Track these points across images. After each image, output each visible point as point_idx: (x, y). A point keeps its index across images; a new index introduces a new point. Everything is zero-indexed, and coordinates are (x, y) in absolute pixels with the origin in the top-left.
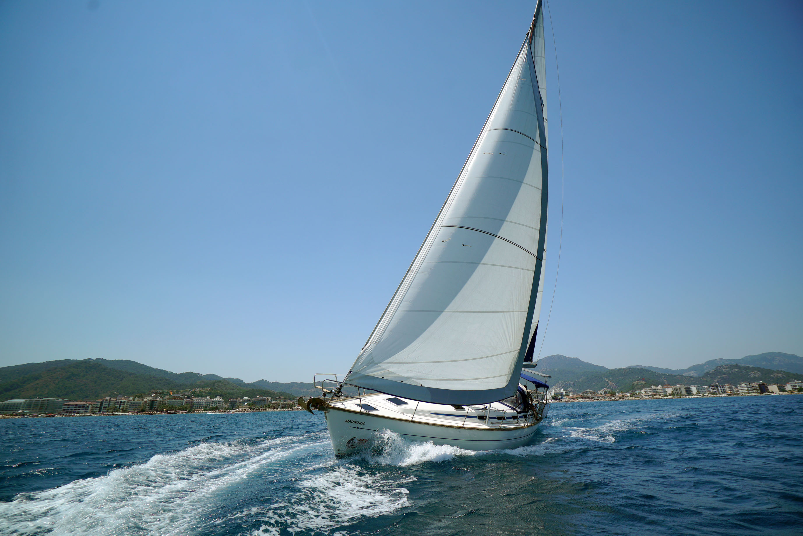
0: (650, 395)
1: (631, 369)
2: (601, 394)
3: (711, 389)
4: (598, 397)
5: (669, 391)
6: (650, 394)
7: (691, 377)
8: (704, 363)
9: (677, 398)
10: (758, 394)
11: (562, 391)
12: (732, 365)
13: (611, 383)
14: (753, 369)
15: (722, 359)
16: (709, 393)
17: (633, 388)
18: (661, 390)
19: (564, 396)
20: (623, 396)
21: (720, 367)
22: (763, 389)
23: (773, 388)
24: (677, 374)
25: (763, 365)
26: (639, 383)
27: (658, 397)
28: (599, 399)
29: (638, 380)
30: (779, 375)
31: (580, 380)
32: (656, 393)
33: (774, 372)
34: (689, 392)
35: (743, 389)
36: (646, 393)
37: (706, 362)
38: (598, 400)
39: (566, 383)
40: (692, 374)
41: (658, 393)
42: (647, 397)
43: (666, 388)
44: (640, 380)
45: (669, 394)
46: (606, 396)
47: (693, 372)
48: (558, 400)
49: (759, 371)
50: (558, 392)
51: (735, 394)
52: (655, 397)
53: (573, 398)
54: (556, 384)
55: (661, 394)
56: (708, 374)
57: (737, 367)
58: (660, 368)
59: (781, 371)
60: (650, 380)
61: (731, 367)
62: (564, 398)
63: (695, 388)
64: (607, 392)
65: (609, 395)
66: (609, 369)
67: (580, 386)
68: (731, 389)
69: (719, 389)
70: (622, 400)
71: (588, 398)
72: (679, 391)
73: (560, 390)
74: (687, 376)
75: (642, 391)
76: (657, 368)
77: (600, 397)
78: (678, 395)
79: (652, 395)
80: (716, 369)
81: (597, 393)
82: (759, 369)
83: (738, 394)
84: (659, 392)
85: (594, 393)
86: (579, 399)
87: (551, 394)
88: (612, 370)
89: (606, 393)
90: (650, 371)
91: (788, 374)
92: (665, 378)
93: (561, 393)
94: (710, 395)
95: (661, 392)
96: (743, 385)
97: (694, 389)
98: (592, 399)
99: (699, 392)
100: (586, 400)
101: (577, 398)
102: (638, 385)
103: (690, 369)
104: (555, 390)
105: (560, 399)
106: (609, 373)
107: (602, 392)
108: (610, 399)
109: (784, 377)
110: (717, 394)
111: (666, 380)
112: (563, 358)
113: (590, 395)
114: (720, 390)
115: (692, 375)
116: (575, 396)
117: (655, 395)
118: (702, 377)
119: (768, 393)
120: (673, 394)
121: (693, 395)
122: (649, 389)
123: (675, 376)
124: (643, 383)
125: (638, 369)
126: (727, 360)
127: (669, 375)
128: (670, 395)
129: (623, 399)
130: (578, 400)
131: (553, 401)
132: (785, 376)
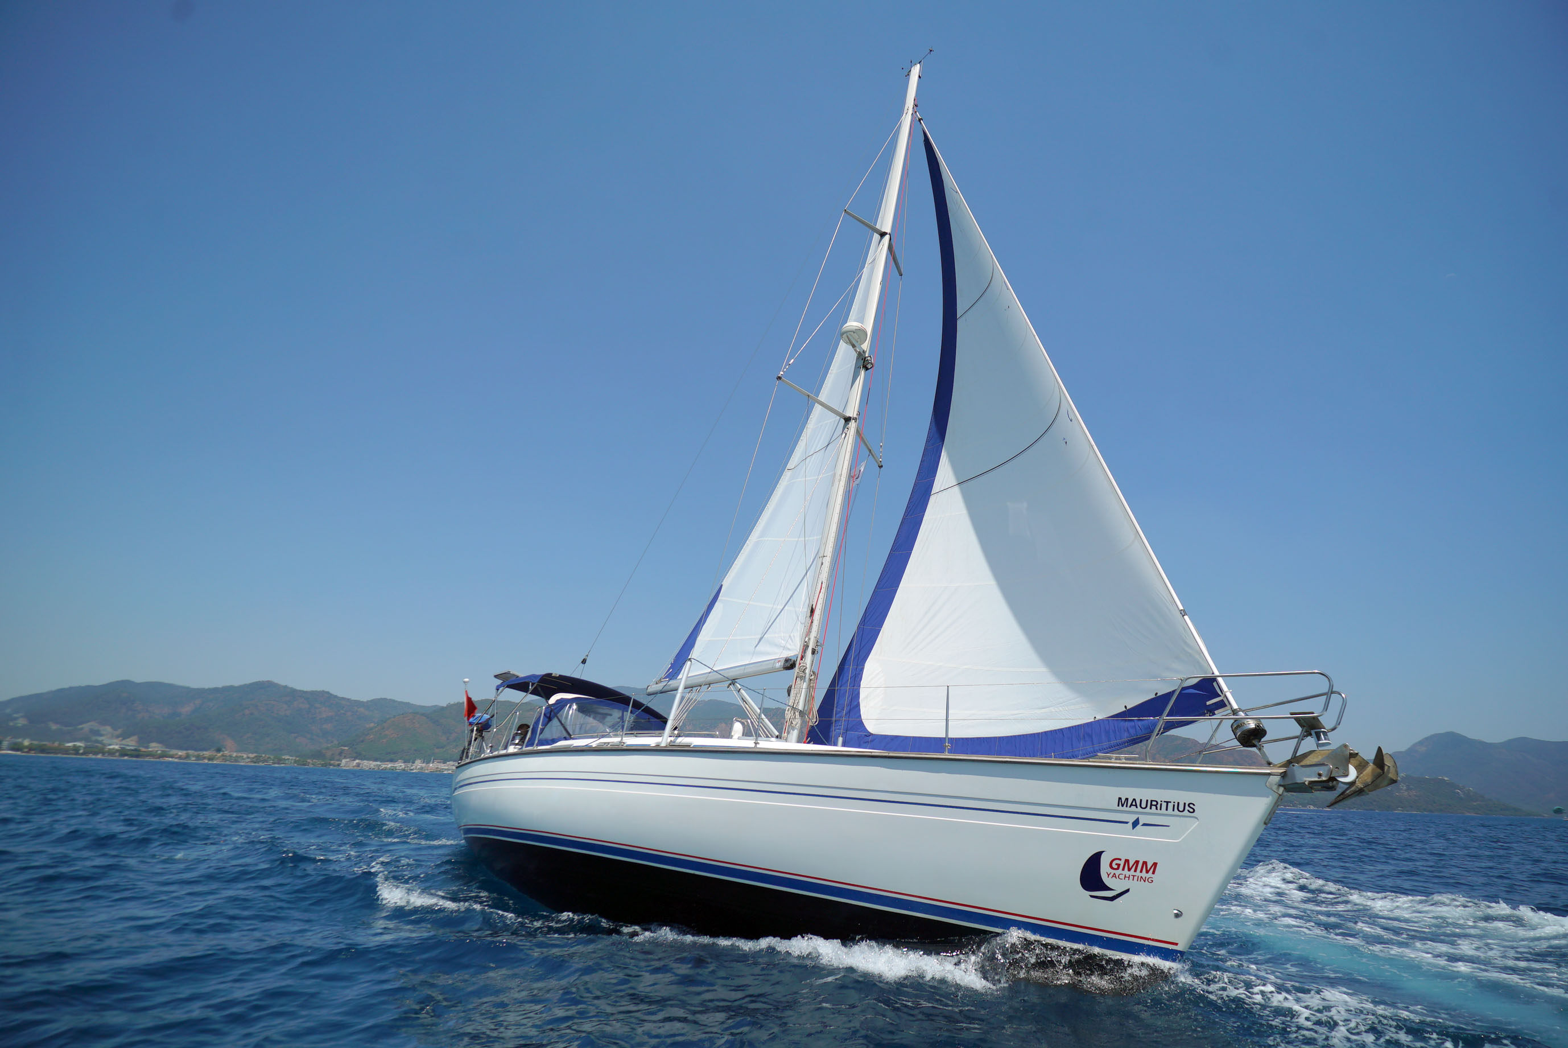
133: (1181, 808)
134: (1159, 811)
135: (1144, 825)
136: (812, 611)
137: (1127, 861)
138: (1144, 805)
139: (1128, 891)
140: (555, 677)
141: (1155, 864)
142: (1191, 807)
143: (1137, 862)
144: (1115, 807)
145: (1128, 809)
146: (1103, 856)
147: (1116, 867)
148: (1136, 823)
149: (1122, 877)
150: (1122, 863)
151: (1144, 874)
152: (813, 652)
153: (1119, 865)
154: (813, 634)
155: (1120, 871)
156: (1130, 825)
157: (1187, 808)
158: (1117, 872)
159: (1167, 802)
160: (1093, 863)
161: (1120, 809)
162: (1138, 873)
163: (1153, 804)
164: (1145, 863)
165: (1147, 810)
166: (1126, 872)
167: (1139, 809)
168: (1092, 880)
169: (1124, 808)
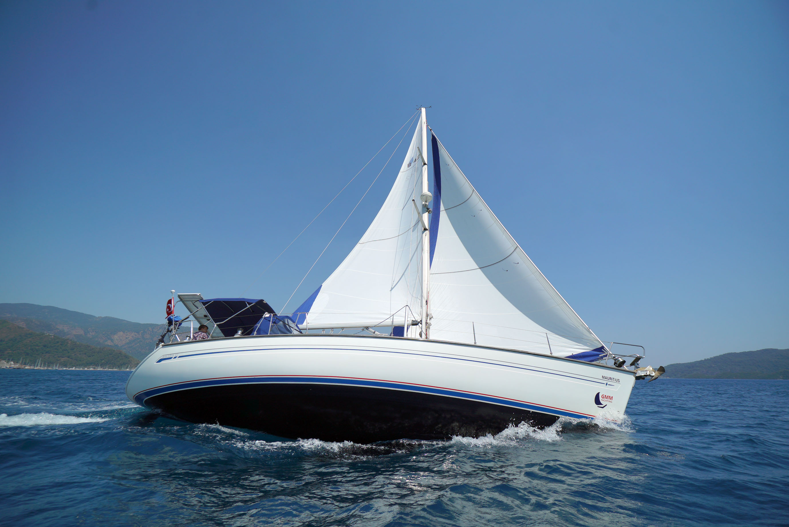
134: (611, 381)
135: (609, 385)
137: (606, 396)
139: (606, 405)
141: (612, 397)
142: (618, 381)
143: (608, 396)
144: (601, 378)
145: (605, 379)
146: (600, 394)
148: (607, 384)
149: (605, 401)
150: (604, 396)
151: (610, 400)
156: (605, 384)
158: (604, 399)
159: (613, 378)
160: (597, 396)
161: (603, 379)
162: (608, 400)
163: (610, 378)
164: (610, 396)
165: (609, 380)
166: (606, 399)
167: (607, 380)
168: (597, 401)
169: (604, 379)
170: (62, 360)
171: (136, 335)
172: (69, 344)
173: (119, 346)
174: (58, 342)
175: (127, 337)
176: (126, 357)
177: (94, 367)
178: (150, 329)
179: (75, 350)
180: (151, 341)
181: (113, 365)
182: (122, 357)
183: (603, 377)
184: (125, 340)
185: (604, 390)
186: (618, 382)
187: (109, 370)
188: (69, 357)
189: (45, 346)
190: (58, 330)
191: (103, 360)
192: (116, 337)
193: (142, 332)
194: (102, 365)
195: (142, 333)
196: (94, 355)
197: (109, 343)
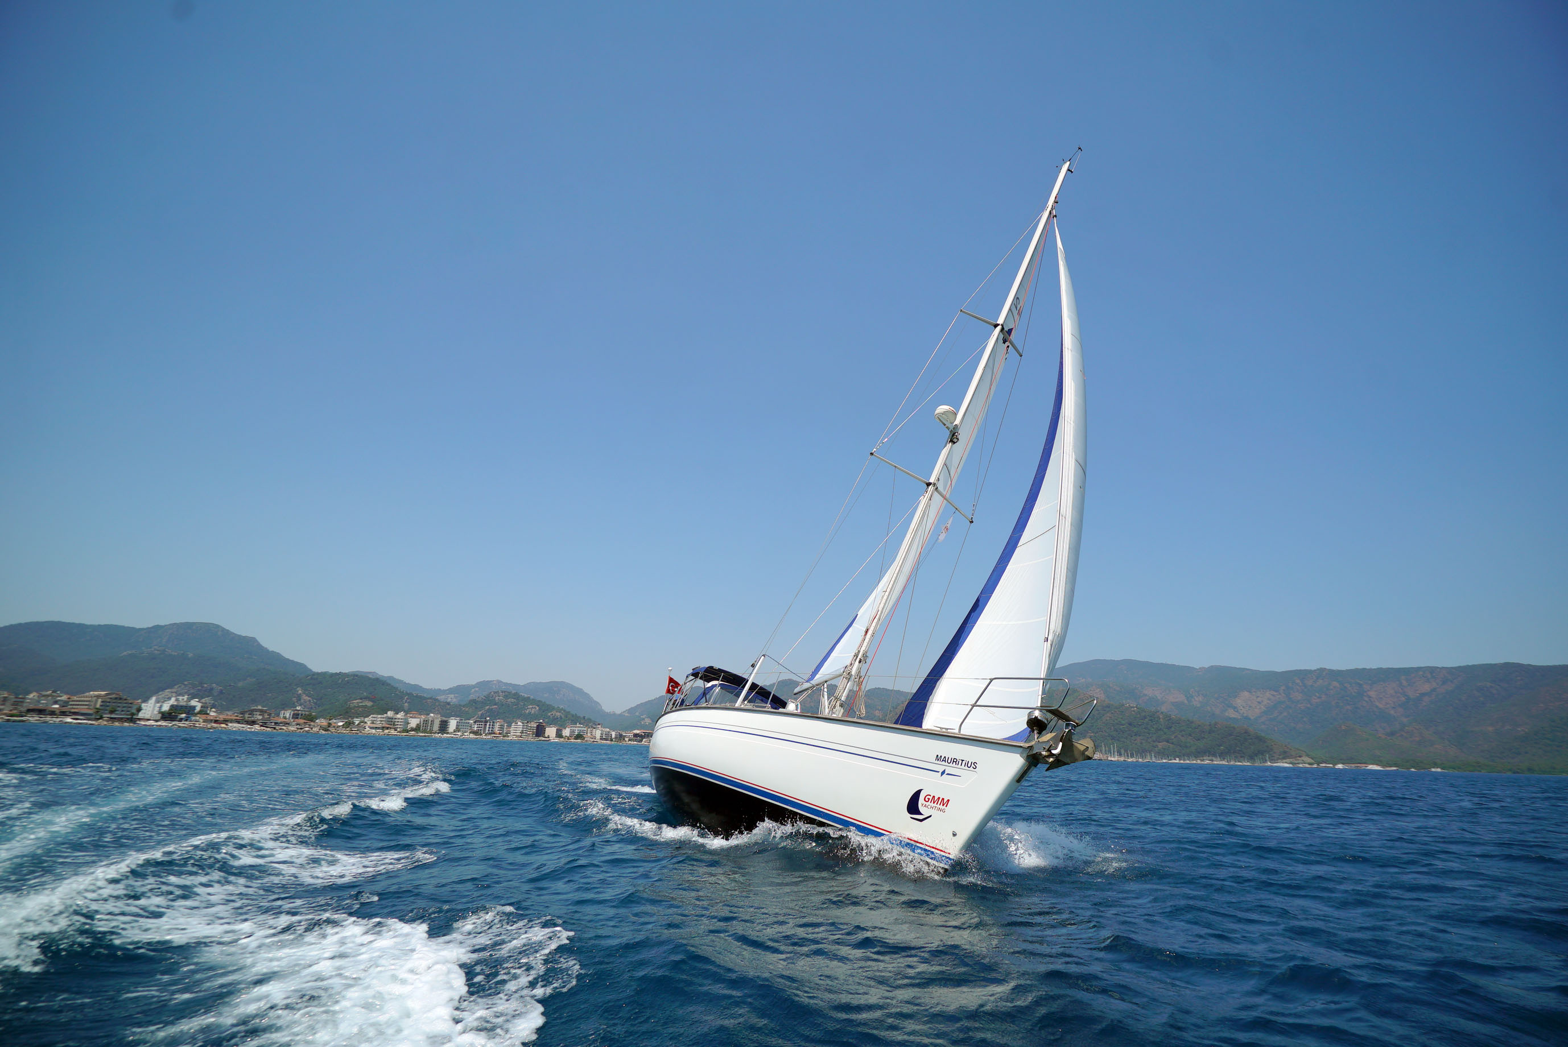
0: (379, 728)
1: (357, 676)
2: (285, 718)
3: (476, 726)
4: (276, 723)
5: (414, 722)
6: (380, 726)
7: (449, 704)
8: (474, 683)
9: (421, 736)
10: (531, 738)
11: (194, 703)
12: (510, 693)
13: (307, 698)
14: (534, 702)
15: (499, 682)
16: (470, 732)
17: (347, 712)
18: (400, 720)
19: (196, 715)
20: (329, 725)
21: (495, 693)
22: (540, 731)
23: (551, 732)
24: (429, 696)
25: (545, 697)
26: (361, 704)
27: (393, 732)
28: (277, 728)
29: (361, 699)
30: (558, 714)
31: (240, 684)
32: (391, 723)
33: (553, 709)
34: (444, 727)
35: (516, 730)
36: (373, 723)
37: (477, 683)
38: (275, 728)
39: (202, 687)
40: (452, 699)
41: (394, 725)
42: (374, 731)
43: (411, 717)
44: (366, 698)
45: (412, 728)
46: (294, 723)
47: (452, 696)
48: (174, 723)
49: (538, 706)
50: (184, 704)
51: (504, 737)
52: (386, 731)
53: (216, 722)
54: (176, 687)
55: (399, 726)
56: (474, 701)
57: (516, 696)
58: (405, 683)
59: (562, 709)
60: (382, 700)
61: (507, 694)
62: (193, 718)
63: (456, 721)
64: (298, 715)
65: (302, 721)
66: (314, 670)
67: (234, 696)
68: (502, 727)
69: (488, 726)
70: (324, 732)
71: (253, 723)
72: (429, 724)
73: (189, 700)
74: (442, 700)
75: (366, 720)
76: (401, 682)
77: (281, 723)
78: (425, 731)
79: (383, 728)
80: (487, 697)
81: (278, 715)
82: (539, 703)
83: (508, 737)
84: (396, 723)
85: (270, 715)
86: (230, 725)
87: (161, 707)
88: (318, 674)
89: (296, 716)
90: (389, 685)
91: (567, 714)
92: (408, 701)
93: (191, 707)
94: (472, 736)
95: (399, 723)
96: (519, 723)
97: (453, 724)
98: (261, 726)
99: (457, 729)
100: (247, 727)
101: (225, 721)
102: (359, 707)
103: (451, 691)
104: (177, 700)
105: (181, 720)
106: (311, 678)
107: (288, 714)
108: (301, 729)
109: (561, 718)
110: (481, 735)
111: (408, 702)
112: (220, 633)
113: (260, 717)
114: (487, 729)
115: (449, 700)
116: (222, 717)
117: (387, 728)
118: (464, 706)
119: (543, 739)
120: (417, 729)
121: (448, 733)
122: (382, 716)
123: (426, 698)
124: (369, 704)
125: (370, 679)
126: (506, 684)
127: (417, 696)
128: (412, 730)
129: (328, 730)
130: (227, 725)
131: (159, 723)
132: (563, 716)
133: (969, 766)
134: (956, 766)
135: (948, 774)
136: (866, 632)
137: (934, 797)
138: (949, 761)
139: (930, 816)
140: (715, 669)
141: (948, 800)
142: (975, 765)
143: (939, 798)
144: (933, 760)
145: (941, 763)
146: (922, 792)
147: (927, 800)
148: (943, 773)
149: (929, 807)
150: (931, 798)
151: (941, 807)
152: (860, 662)
153: (929, 799)
154: (863, 648)
155: (929, 803)
156: (940, 774)
157: (973, 765)
158: (927, 804)
159: (963, 761)
160: (916, 796)
161: (937, 762)
162: (938, 806)
163: (955, 761)
164: (943, 799)
165: (951, 764)
166: (932, 804)
167: (947, 764)
168: (913, 807)
169: (939, 762)
170: (1160, 745)
171: (1273, 695)
172: (1161, 720)
173: (1252, 718)
174: (1145, 717)
175: (1259, 699)
176: (1260, 739)
177: (1210, 758)
178: (1298, 681)
179: (1173, 729)
180: (1309, 706)
181: (1241, 755)
182: (1251, 739)
183: (938, 758)
184: (1258, 707)
185: (931, 785)
186: (971, 768)
187: (1237, 763)
188: (1168, 742)
189: (1130, 724)
190: (1148, 698)
191: (1221, 746)
192: (1239, 701)
193: (1283, 688)
194: (1222, 755)
195: (1284, 690)
196: (1204, 738)
197: (1231, 714)
